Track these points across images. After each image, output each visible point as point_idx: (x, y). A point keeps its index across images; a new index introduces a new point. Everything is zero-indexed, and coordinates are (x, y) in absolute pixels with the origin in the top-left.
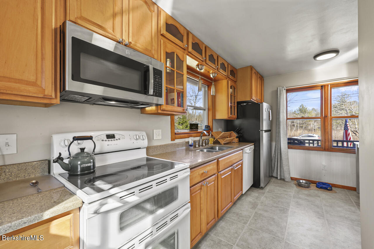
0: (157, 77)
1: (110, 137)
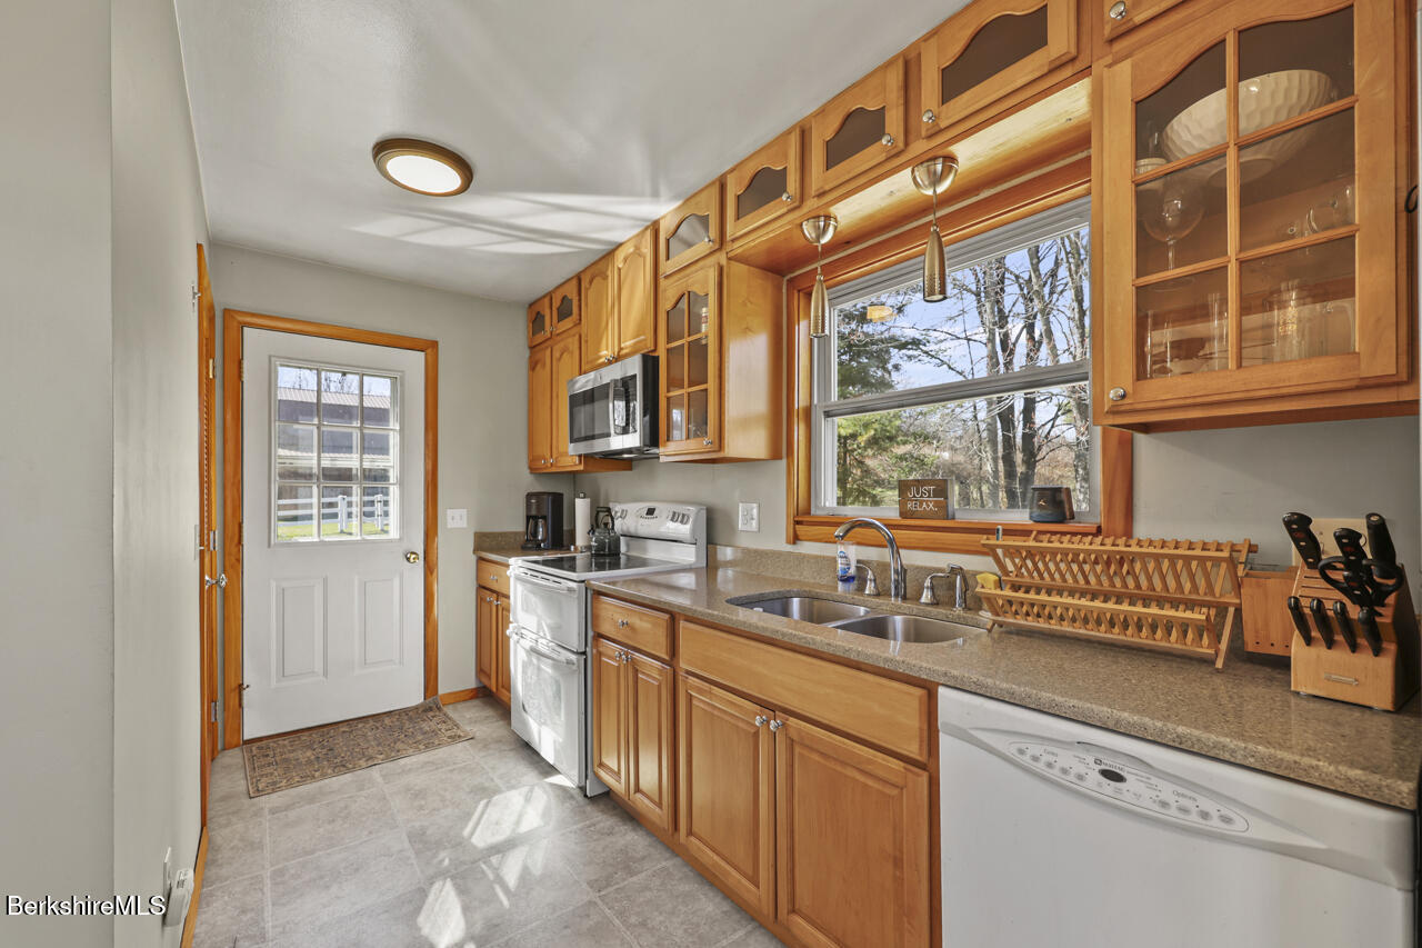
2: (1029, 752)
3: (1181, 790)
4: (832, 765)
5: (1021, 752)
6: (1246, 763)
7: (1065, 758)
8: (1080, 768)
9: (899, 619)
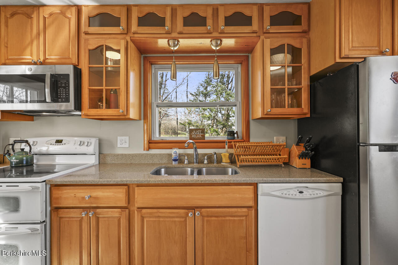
0: (63, 82)
1: (59, 142)
2: (284, 193)
3: (313, 191)
4: (220, 219)
5: (282, 194)
6: (323, 182)
7: (292, 192)
8: (295, 193)
9: (204, 169)
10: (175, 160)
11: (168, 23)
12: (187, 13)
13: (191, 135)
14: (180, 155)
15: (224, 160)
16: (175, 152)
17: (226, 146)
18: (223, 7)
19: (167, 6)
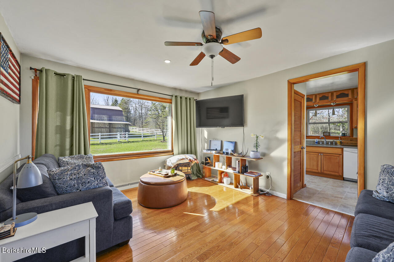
10: (316, 143)
11: (314, 100)
12: (321, 96)
13: (324, 134)
14: (318, 141)
15: (338, 144)
16: (316, 140)
17: (339, 139)
18: (335, 93)
19: (313, 95)
